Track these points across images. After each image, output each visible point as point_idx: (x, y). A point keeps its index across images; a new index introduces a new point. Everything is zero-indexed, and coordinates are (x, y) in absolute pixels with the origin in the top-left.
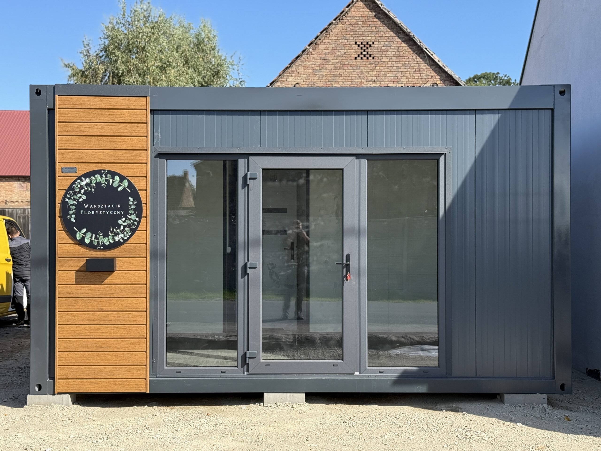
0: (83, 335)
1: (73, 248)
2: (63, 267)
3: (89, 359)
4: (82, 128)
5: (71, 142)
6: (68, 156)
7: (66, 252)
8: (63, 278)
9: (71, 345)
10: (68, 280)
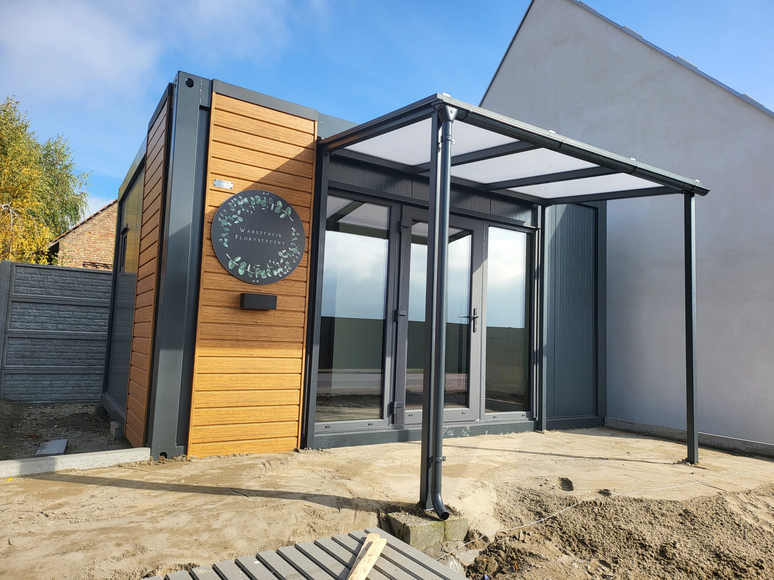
0: (228, 387)
1: (221, 279)
2: (207, 301)
3: (234, 416)
4: (243, 139)
5: (228, 152)
6: (223, 167)
7: (212, 283)
8: (208, 315)
9: (212, 399)
10: (213, 318)
